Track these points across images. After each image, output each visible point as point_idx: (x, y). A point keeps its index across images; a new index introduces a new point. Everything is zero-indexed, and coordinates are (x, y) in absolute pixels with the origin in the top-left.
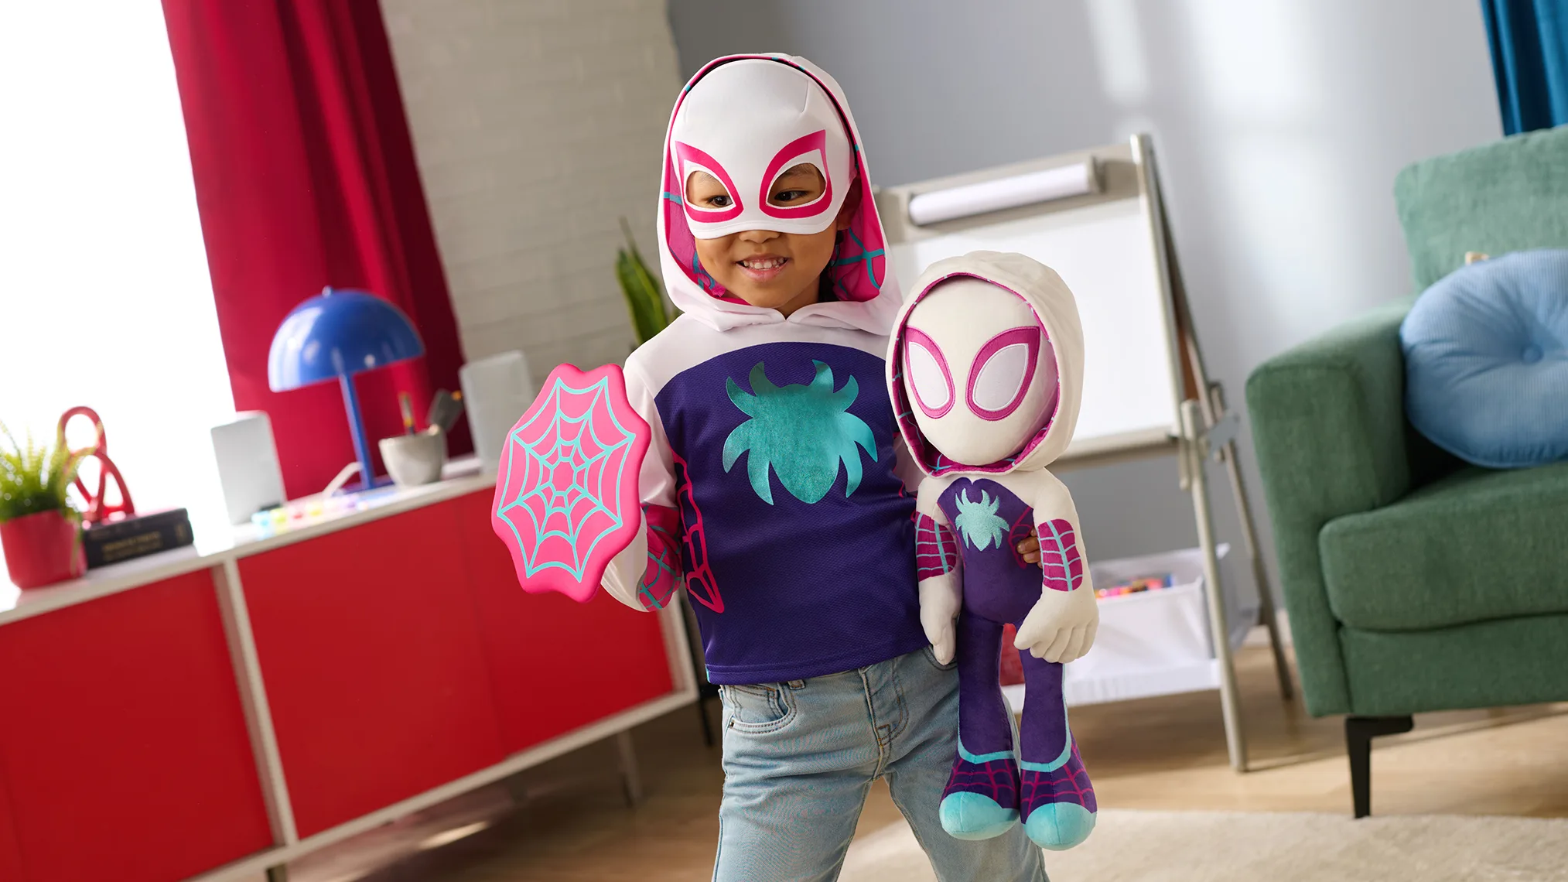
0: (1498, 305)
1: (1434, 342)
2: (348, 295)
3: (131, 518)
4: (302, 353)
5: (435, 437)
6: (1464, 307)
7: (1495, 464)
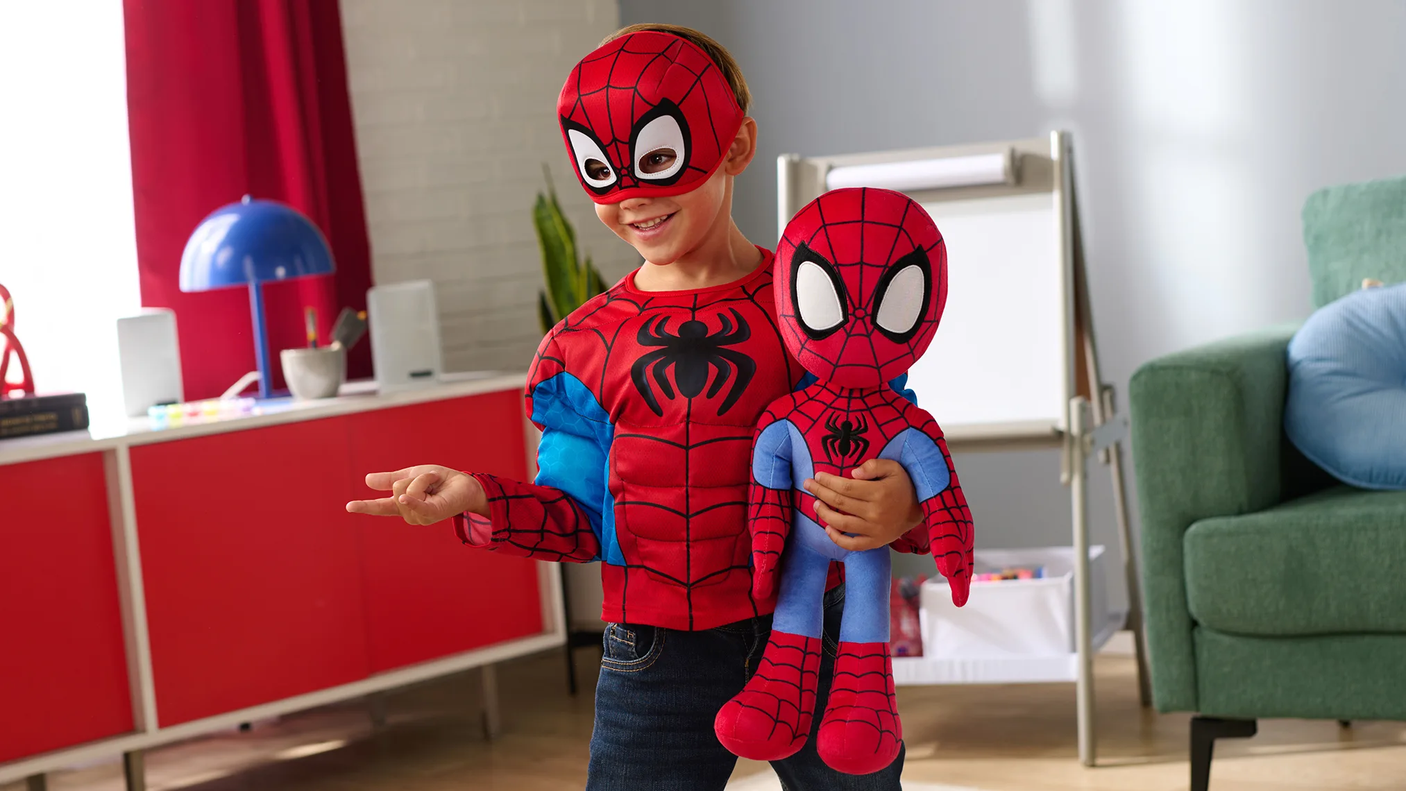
0: (1386, 331)
1: (1319, 359)
2: (266, 205)
3: (30, 397)
4: (214, 257)
5: (336, 353)
6: (1353, 330)
7: (1364, 484)
